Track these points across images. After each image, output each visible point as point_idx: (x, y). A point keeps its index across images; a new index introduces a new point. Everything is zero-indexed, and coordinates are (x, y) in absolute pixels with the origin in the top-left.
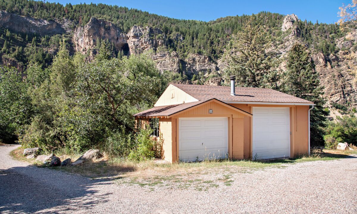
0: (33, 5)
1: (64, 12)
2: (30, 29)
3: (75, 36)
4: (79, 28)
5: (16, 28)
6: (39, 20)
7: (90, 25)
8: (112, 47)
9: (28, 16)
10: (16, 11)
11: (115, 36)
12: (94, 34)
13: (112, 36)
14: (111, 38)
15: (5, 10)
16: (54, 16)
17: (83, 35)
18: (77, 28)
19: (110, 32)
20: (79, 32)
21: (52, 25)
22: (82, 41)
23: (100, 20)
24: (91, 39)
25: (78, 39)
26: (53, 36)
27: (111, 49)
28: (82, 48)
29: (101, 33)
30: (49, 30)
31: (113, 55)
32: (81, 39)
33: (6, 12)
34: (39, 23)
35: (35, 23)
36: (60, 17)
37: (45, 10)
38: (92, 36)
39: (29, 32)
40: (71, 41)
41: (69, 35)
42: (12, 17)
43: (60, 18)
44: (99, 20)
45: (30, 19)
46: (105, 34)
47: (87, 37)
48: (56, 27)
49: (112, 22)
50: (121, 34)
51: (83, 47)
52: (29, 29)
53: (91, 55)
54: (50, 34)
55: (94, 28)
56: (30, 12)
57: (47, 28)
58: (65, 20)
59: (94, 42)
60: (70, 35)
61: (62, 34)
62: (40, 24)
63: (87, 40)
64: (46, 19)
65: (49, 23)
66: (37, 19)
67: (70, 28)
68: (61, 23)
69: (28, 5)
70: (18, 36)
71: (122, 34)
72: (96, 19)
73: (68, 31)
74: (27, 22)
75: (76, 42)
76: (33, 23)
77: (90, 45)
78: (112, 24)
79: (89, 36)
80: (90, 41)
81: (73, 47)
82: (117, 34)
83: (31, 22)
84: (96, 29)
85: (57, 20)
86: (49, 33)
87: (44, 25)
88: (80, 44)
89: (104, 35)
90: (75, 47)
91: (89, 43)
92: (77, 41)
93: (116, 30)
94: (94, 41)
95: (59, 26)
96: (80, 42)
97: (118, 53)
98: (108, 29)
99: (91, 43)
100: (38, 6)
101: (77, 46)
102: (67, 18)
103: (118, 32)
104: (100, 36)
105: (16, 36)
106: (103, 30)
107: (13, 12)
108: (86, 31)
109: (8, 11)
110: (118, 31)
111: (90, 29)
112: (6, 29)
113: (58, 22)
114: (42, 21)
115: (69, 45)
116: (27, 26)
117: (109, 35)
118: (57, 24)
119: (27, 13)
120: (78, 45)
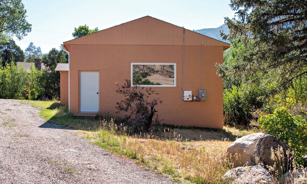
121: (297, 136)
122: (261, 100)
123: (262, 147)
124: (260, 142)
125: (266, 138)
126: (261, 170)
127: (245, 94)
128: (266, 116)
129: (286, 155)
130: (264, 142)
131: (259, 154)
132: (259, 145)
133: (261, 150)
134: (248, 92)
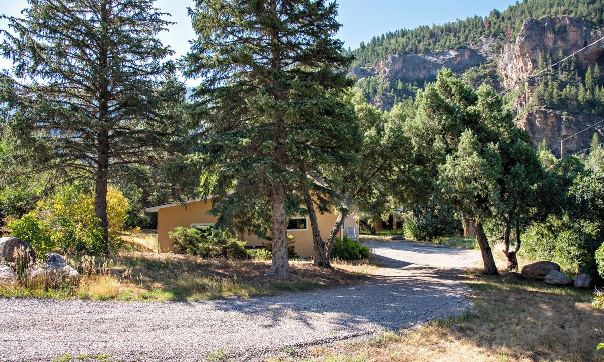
0: (435, 34)
1: (483, 27)
2: (431, 70)
3: (501, 62)
4: (506, 47)
5: (411, 75)
6: (443, 53)
7: (523, 36)
8: (573, 64)
9: (427, 52)
10: (411, 50)
11: (578, 40)
12: (533, 49)
13: (571, 42)
14: (569, 47)
15: (395, 54)
16: (466, 39)
17: (514, 56)
18: (503, 48)
19: (566, 36)
20: (507, 54)
21: (462, 55)
22: (512, 68)
23: (544, 19)
24: (527, 61)
25: (506, 66)
26: (464, 72)
27: (570, 68)
28: (514, 81)
29: (547, 44)
30: (458, 64)
31: (574, 79)
32: (511, 65)
33: (396, 55)
34: (442, 57)
35: (436, 60)
36: (475, 37)
37: (452, 34)
38: (528, 55)
39: (429, 75)
40: (494, 72)
41: (492, 64)
42: (404, 61)
43: (475, 39)
44: (542, 19)
45: (429, 56)
46: (555, 42)
47: (520, 58)
48: (470, 56)
49: (569, 16)
50: (592, 33)
51: (515, 78)
52: (429, 71)
53: (527, 89)
54: (459, 70)
55: (531, 38)
56: (430, 45)
57: (455, 63)
58: (484, 40)
59: (533, 65)
60: (494, 62)
61: (478, 66)
62: (443, 60)
63: (521, 64)
64: (452, 49)
65: (456, 54)
66: (439, 52)
67: (493, 52)
68: (476, 48)
69: (428, 35)
70: (412, 86)
71: (595, 33)
72: (534, 21)
73: (490, 58)
74: (426, 61)
75: (503, 73)
76: (434, 60)
77: (527, 72)
78: (570, 19)
79: (523, 55)
80: (526, 65)
81: (498, 82)
82: (584, 34)
83: (431, 60)
84: (534, 38)
85: (471, 45)
86: (458, 68)
87: (450, 59)
88: (510, 74)
89: (553, 44)
90: (502, 81)
91: (524, 67)
92: (505, 70)
93: (580, 27)
94: (534, 62)
95: (474, 53)
96: (509, 71)
97: (585, 72)
98: (562, 32)
99: (529, 67)
100: (442, 31)
101: (505, 78)
102: (487, 36)
103: (586, 31)
104: (545, 49)
105: (410, 86)
106: (550, 36)
107: (406, 53)
108: (517, 48)
109: (399, 54)
110: (585, 28)
111: (523, 43)
112: (398, 80)
113: (472, 48)
114: (446, 52)
115: (491, 81)
116: (425, 68)
117: (564, 42)
118: (471, 50)
119: (425, 49)
120: (507, 76)
121: (41, 237)
122: (20, 206)
123: (8, 249)
124: (5, 244)
125: (12, 240)
126: (5, 268)
127: (9, 199)
128: (15, 222)
129: (26, 253)
130: (10, 244)
131: (4, 255)
132: (5, 247)
133: (7, 251)
134: (12, 196)
